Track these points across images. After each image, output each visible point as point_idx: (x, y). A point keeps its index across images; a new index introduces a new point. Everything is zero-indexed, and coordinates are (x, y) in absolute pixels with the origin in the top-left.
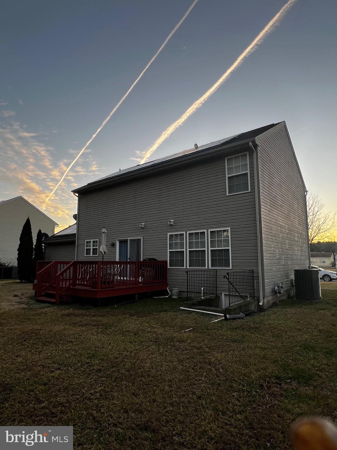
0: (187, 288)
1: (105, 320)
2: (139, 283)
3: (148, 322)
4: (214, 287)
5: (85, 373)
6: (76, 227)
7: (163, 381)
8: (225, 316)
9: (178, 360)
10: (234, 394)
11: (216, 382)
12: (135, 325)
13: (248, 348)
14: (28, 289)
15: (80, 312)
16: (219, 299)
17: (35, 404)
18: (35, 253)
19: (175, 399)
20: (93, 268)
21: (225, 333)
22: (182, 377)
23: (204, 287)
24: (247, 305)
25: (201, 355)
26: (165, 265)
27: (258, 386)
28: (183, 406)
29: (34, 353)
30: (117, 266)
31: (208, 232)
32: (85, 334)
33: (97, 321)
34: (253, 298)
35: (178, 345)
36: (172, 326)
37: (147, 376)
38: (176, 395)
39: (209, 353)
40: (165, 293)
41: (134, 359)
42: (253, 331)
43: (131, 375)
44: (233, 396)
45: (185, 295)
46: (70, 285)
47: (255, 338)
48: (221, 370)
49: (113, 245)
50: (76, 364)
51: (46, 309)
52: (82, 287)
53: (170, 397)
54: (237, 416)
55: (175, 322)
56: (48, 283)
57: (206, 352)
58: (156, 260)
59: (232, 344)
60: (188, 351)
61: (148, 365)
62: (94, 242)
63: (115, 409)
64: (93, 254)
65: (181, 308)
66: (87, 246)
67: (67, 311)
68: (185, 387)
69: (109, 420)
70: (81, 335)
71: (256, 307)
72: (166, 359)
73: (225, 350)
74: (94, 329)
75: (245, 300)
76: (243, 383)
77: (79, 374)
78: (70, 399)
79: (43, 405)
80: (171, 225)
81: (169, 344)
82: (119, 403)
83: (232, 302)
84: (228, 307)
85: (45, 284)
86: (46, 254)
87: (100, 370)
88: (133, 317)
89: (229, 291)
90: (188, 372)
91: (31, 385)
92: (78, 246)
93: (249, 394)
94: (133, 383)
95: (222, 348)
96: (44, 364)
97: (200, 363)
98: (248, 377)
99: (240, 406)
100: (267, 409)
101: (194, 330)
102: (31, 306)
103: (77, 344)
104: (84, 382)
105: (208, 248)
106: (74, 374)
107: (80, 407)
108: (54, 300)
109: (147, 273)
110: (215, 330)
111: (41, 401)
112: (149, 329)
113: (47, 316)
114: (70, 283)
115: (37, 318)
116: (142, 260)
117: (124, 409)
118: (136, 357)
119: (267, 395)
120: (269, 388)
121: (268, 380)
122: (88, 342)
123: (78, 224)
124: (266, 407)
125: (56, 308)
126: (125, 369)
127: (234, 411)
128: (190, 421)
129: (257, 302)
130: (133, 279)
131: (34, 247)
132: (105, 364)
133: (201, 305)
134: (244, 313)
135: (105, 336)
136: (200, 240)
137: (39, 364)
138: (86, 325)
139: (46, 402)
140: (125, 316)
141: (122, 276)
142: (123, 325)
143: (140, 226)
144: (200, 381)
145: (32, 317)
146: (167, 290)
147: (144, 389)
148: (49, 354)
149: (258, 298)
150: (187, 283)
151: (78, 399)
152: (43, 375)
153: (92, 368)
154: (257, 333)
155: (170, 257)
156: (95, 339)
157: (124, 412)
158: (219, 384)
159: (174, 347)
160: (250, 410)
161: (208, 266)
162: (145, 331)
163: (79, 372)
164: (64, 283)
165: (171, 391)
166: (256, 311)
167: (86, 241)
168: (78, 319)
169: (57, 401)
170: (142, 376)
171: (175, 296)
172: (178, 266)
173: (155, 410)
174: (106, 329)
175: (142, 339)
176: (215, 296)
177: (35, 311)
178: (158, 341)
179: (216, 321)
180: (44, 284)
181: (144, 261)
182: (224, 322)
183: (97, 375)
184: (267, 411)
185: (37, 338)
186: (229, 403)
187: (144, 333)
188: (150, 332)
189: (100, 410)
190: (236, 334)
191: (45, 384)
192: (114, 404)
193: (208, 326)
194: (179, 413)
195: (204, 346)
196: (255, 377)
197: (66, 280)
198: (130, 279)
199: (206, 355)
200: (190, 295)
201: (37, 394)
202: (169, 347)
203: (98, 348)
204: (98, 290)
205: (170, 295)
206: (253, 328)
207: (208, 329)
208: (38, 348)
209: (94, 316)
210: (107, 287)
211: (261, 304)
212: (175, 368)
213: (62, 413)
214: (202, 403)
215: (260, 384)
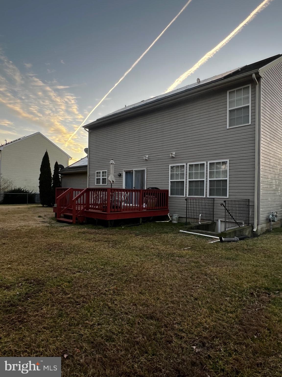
0: (187, 215)
1: (115, 238)
2: (143, 208)
3: (151, 241)
4: (211, 214)
5: (100, 276)
6: (87, 159)
7: (165, 285)
8: (221, 239)
9: (178, 270)
10: (226, 298)
11: (211, 289)
12: (140, 242)
13: (240, 264)
14: (50, 212)
15: (94, 230)
16: (215, 225)
17: (62, 295)
18: (53, 182)
19: (175, 299)
20: (103, 194)
21: (221, 252)
22: (181, 283)
23: (202, 214)
24: (241, 230)
25: (198, 268)
26: (166, 193)
27: (248, 294)
28: (182, 304)
29: (59, 259)
30: (124, 194)
31: (207, 164)
32: (99, 248)
33: (108, 238)
34: (248, 224)
35: (178, 259)
36: (173, 245)
37: (152, 280)
38: (176, 295)
39: (205, 266)
40: (166, 218)
41: (140, 268)
42: (246, 252)
43: (138, 280)
44: (226, 300)
45: (184, 220)
46: (84, 208)
47: (248, 257)
48: (216, 280)
49: (120, 175)
50: (92, 269)
51: (65, 227)
52: (94, 210)
53: (172, 297)
54: (229, 314)
55: (175, 242)
56: (66, 206)
57: (203, 266)
58: (158, 189)
59: (226, 261)
60: (186, 264)
61: (151, 273)
62: (103, 172)
63: (126, 303)
64: (103, 183)
65: (180, 231)
66: (97, 176)
67: (83, 230)
68: (184, 290)
69: (121, 310)
70: (95, 248)
71: (250, 233)
72: (167, 269)
73: (220, 265)
74: (106, 244)
75: (239, 226)
76: (235, 291)
77: (96, 276)
78: (90, 293)
79: (69, 296)
80: (173, 157)
81: (170, 258)
82: (129, 299)
83: (227, 227)
84: (224, 231)
85: (64, 208)
86: (62, 183)
87: (112, 275)
88: (138, 237)
89: (225, 218)
90: (186, 279)
91: (58, 282)
92: (89, 176)
93: (240, 299)
94: (140, 286)
95: (217, 263)
96: (67, 268)
97: (197, 273)
98: (240, 287)
99: (231, 307)
100: (256, 311)
101: (192, 248)
102: (53, 225)
103: (92, 255)
104: (100, 282)
105: (207, 179)
106: (92, 276)
107: (97, 299)
108: (71, 221)
109: (150, 200)
110: (211, 250)
111: (67, 293)
112: (152, 246)
113: (66, 232)
114: (84, 207)
115: (59, 234)
116: (145, 189)
117: (133, 303)
118: (142, 266)
119: (256, 301)
120: (258, 296)
121: (258, 290)
122: (101, 253)
123: (89, 157)
124: (255, 310)
125: (73, 227)
126: (133, 274)
127: (226, 310)
128: (188, 315)
129: (251, 228)
130: (138, 205)
131: (52, 177)
132: (116, 271)
133: (198, 229)
134: (239, 237)
135: (115, 250)
136: (199, 171)
137: (63, 267)
138: (99, 241)
139: (71, 294)
140: (132, 235)
141: (128, 203)
142: (130, 242)
143: (144, 158)
144: (197, 287)
145: (54, 233)
146: (168, 216)
147: (149, 290)
148: (71, 261)
149: (253, 225)
150: (187, 210)
151: (95, 293)
152: (67, 275)
153: (105, 273)
154: (250, 253)
155: (171, 186)
156: (107, 252)
157: (133, 305)
158: (214, 290)
159: (174, 260)
160: (240, 311)
161: (206, 195)
162: (149, 247)
163: (96, 275)
164: (79, 208)
165: (172, 293)
166: (250, 236)
167: (96, 171)
168: (92, 236)
169: (80, 294)
170: (148, 281)
171: (175, 221)
172: (179, 195)
173: (159, 305)
174: (116, 244)
175: (147, 254)
176: (212, 222)
177: (57, 228)
178: (160, 255)
179: (212, 242)
180: (62, 207)
181: (148, 190)
182: (219, 243)
183: (110, 278)
184: (255, 312)
185: (60, 249)
186: (222, 304)
187: (149, 249)
188: (153, 248)
189: (114, 302)
190: (231, 253)
191: (69, 282)
192: (125, 299)
193: (204, 246)
194: (179, 309)
195: (201, 261)
196: (246, 287)
197: (80, 204)
198: (135, 205)
199: (202, 268)
200: (188, 220)
201: (64, 288)
202: (170, 260)
203: (110, 258)
204: (108, 213)
205: (170, 220)
206: (246, 249)
207: (205, 249)
208: (61, 256)
209: (105, 234)
210: (115, 211)
211: (255, 230)
212: (175, 276)
213: (84, 302)
214: (199, 303)
215: (250, 292)
